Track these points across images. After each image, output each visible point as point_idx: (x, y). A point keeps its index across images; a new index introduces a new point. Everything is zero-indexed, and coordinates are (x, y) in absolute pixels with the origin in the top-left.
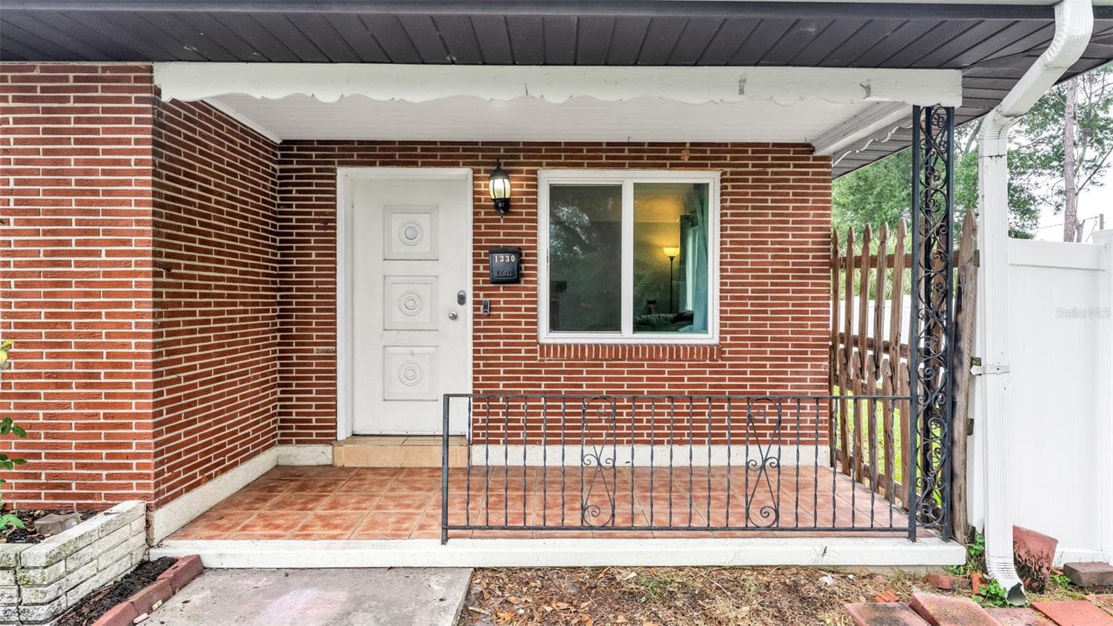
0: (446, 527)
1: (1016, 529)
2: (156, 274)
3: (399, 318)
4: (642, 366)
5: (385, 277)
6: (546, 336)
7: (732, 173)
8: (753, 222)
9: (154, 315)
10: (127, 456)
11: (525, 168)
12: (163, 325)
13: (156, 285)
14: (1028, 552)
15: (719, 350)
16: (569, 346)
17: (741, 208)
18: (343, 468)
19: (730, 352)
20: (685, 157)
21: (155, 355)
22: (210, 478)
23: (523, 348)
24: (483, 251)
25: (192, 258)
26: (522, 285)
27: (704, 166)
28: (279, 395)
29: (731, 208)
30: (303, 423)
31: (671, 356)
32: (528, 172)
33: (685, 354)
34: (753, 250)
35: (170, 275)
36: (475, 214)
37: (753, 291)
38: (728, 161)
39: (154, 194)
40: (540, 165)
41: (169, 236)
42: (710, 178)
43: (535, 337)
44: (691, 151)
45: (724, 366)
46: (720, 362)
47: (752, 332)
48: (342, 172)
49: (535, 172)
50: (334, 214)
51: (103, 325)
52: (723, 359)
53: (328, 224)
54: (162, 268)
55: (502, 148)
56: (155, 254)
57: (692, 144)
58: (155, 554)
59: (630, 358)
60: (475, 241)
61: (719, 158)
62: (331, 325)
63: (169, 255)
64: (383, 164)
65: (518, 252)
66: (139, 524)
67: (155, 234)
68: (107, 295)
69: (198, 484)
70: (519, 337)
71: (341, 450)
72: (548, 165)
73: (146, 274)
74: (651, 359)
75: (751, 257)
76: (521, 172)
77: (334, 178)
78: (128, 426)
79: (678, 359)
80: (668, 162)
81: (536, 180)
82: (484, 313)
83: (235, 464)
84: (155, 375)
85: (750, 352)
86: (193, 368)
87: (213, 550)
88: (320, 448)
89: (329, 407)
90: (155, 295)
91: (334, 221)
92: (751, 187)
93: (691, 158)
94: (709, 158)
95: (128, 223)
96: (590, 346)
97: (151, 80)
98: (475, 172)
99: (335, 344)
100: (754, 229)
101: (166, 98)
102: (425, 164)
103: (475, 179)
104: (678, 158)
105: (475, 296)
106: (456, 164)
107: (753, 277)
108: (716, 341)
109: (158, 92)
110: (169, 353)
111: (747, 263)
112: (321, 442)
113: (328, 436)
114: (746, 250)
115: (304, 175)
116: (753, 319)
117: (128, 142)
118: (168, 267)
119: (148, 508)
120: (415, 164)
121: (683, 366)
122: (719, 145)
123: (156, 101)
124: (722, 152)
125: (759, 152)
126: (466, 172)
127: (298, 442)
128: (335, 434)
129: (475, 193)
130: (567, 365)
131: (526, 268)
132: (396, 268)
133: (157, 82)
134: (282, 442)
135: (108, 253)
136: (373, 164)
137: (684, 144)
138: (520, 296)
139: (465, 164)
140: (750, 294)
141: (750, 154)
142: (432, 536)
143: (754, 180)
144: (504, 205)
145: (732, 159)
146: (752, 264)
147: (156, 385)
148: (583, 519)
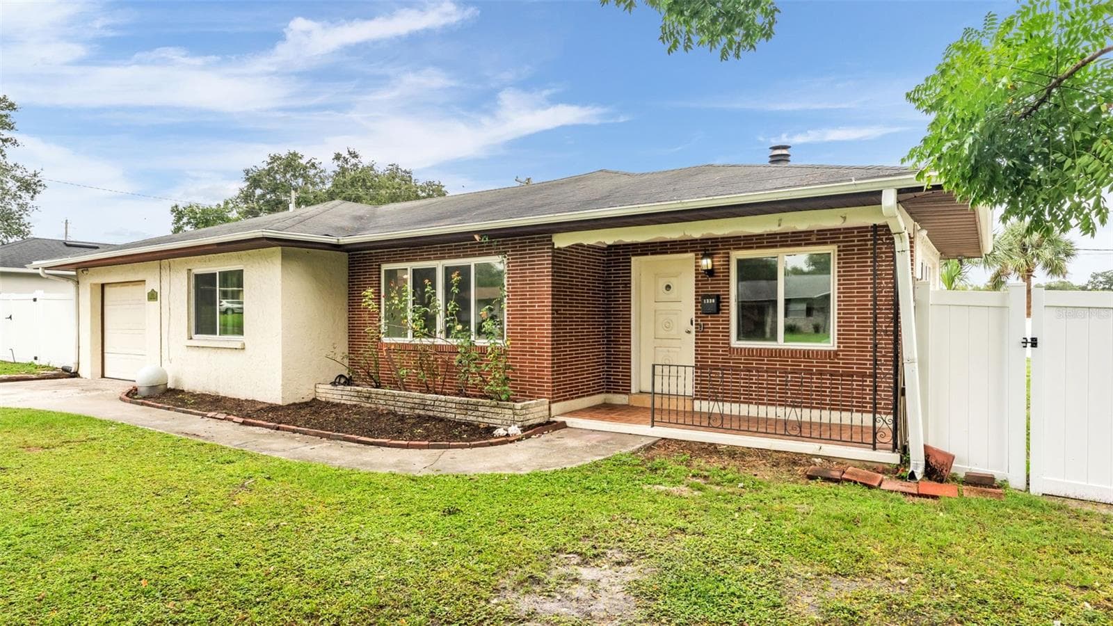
0: (653, 421)
1: (926, 447)
2: (553, 314)
3: (662, 333)
4: (788, 361)
5: (655, 311)
6: (735, 343)
7: (844, 246)
8: (858, 275)
9: (552, 329)
10: (543, 382)
11: (721, 251)
12: (555, 333)
13: (552, 318)
14: (936, 461)
15: (836, 353)
16: (745, 349)
17: (850, 267)
18: (632, 406)
19: (843, 355)
20: (814, 238)
21: (553, 345)
22: (572, 398)
23: (721, 350)
24: (700, 297)
25: (566, 306)
26: (720, 315)
27: (825, 243)
28: (606, 369)
29: (843, 267)
30: (616, 383)
31: (804, 356)
32: (724, 253)
33: (813, 356)
34: (858, 292)
35: (558, 314)
36: (696, 277)
37: (858, 318)
38: (841, 239)
39: (552, 283)
40: (730, 249)
41: (557, 299)
42: (832, 249)
43: (729, 344)
44: (818, 235)
45: (839, 363)
46: (836, 361)
47: (857, 343)
48: (633, 259)
49: (728, 253)
50: (630, 280)
51: (536, 333)
52: (838, 359)
53: (627, 285)
54: (555, 311)
55: (710, 242)
56: (553, 306)
57: (818, 231)
58: (552, 419)
59: (780, 356)
60: (696, 292)
61: (836, 238)
62: (628, 335)
63: (557, 306)
64: (652, 254)
65: (718, 297)
66: (546, 407)
67: (552, 298)
68: (538, 322)
69: (567, 399)
70: (719, 343)
71: (632, 397)
72: (734, 248)
73: (549, 314)
74: (792, 357)
75: (857, 297)
76: (720, 253)
77: (630, 262)
78: (543, 371)
79: (809, 357)
80: (803, 243)
81: (728, 257)
82: (701, 331)
83: (584, 396)
84: (552, 352)
85: (855, 355)
86: (566, 351)
87: (570, 421)
88: (623, 396)
89: (628, 376)
90: (553, 322)
91: (630, 284)
92: (856, 254)
93: (817, 239)
94: (829, 238)
95: (544, 295)
96: (757, 349)
97: (551, 240)
98: (696, 255)
99: (630, 345)
100: (859, 279)
101: (556, 247)
102: (672, 253)
103: (696, 259)
104: (809, 240)
105: (696, 321)
106: (686, 252)
107: (858, 309)
108: (836, 348)
109: (553, 244)
110: (557, 344)
111: (854, 301)
112: (624, 393)
113: (627, 391)
114: (854, 292)
115: (617, 262)
116: (857, 335)
117: (544, 264)
118: (557, 311)
119: (550, 403)
120: (666, 253)
121: (813, 362)
122: (835, 230)
123: (553, 248)
124: (837, 234)
125: (862, 232)
126: (692, 255)
127: (614, 392)
128: (630, 390)
129: (696, 266)
130: (745, 360)
131: (723, 306)
132: (661, 306)
133: (553, 241)
134: (607, 392)
135: (538, 306)
136: (647, 254)
137: (813, 231)
138: (719, 321)
139: (692, 251)
140: (856, 320)
141: (855, 234)
142: (647, 424)
143: (858, 250)
144: (711, 273)
145: (844, 237)
146: (857, 301)
147: (553, 356)
148: (709, 423)
